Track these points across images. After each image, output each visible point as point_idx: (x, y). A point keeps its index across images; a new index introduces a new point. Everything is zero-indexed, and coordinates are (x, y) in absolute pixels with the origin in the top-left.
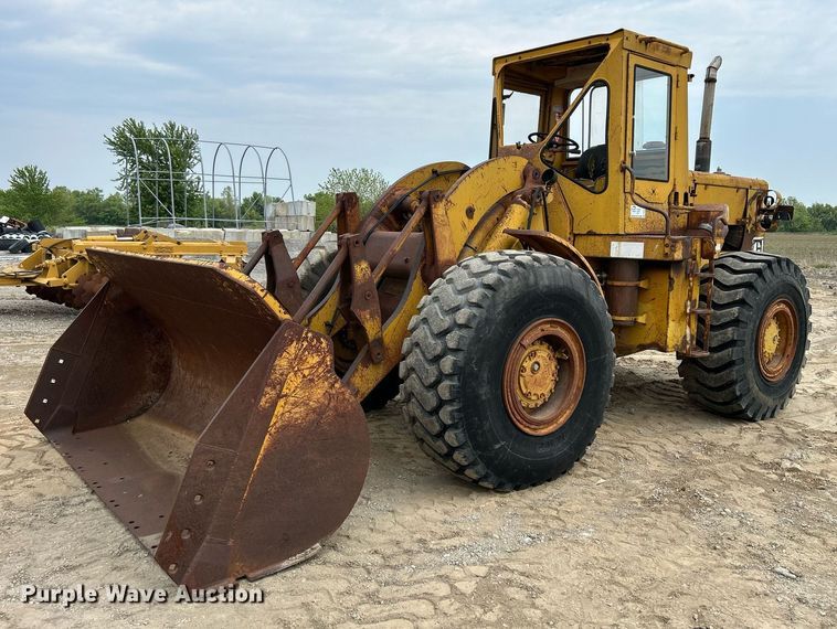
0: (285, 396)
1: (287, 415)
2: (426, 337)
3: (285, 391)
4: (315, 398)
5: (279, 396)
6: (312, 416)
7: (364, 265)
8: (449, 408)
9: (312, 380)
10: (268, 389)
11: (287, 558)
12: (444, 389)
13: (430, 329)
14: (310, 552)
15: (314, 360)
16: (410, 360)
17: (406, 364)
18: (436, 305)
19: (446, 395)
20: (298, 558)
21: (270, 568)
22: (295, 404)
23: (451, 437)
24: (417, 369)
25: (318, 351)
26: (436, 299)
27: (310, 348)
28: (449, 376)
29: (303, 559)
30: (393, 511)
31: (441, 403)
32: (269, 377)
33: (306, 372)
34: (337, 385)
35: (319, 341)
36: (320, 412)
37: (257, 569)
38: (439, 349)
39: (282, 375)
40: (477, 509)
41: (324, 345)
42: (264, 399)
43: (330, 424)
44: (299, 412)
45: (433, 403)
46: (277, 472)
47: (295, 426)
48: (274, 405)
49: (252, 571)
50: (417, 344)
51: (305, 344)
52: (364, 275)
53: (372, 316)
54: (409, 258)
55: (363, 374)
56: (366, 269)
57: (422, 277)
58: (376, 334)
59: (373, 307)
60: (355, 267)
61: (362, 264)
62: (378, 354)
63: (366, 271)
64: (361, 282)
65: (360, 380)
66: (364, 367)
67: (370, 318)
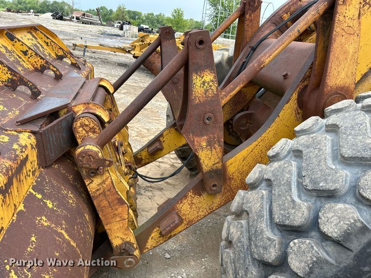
7: (209, 77)
26: (298, 154)
52: (206, 91)
53: (210, 144)
54: (289, 74)
55: (194, 201)
56: (211, 84)
57: (298, 102)
58: (214, 165)
59: (213, 134)
60: (194, 78)
61: (205, 76)
62: (214, 186)
63: (211, 86)
64: (200, 101)
65: (189, 207)
66: (195, 195)
67: (207, 146)
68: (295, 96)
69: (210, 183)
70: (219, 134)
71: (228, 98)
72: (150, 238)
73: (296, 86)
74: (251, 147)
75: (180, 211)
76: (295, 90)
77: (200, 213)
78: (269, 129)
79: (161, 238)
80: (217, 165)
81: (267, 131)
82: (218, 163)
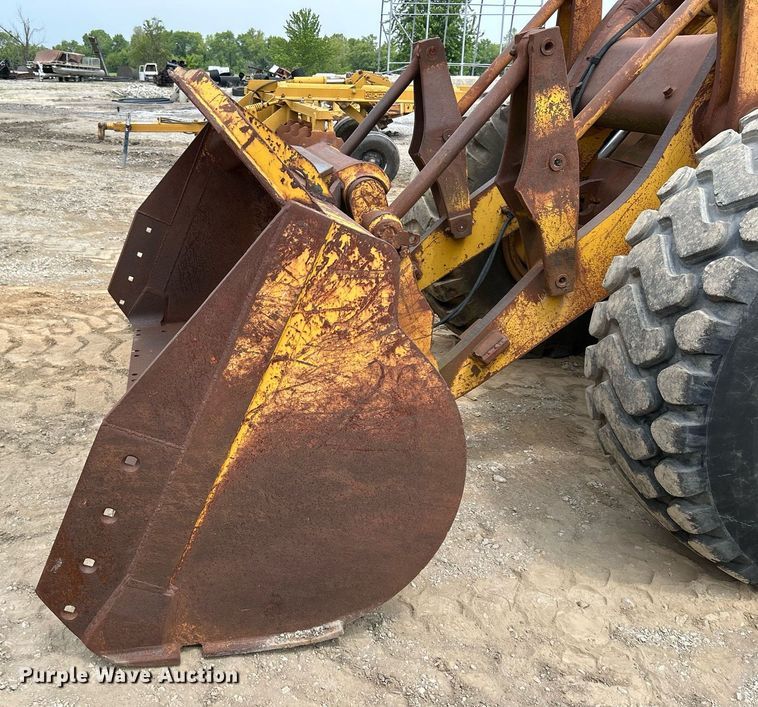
0: (285, 358)
1: (287, 394)
2: (658, 261)
3: (282, 349)
4: (348, 369)
5: (268, 359)
6: (343, 404)
7: (559, 95)
8: (677, 423)
9: (342, 335)
10: (243, 342)
11: (278, 631)
12: (673, 381)
13: (673, 245)
14: (320, 633)
15: (352, 293)
16: (615, 303)
17: (605, 310)
18: (701, 192)
19: (674, 394)
20: (298, 637)
21: (244, 642)
22: (304, 377)
23: (668, 476)
24: (624, 325)
25: (361, 275)
26: (705, 177)
27: (343, 267)
28: (693, 356)
29: (304, 641)
30: (519, 575)
31: (660, 407)
32: (246, 320)
33: (332, 318)
34: (399, 350)
35: (365, 252)
36: (359, 397)
37: (221, 638)
38: (681, 292)
39: (275, 317)
40: (698, 622)
41: (377, 264)
42: (234, 361)
43: (378, 424)
44: (311, 394)
45: (642, 401)
46: (262, 492)
47: (303, 417)
48: (257, 373)
49: (211, 640)
50: (636, 273)
51: (333, 257)
52: (555, 118)
53: (559, 204)
54: (674, 89)
55: (527, 312)
56: (561, 106)
57: (694, 130)
58: (563, 241)
59: (564, 186)
60: (537, 99)
61: (553, 95)
62: (562, 280)
63: (561, 110)
64: (544, 134)
65: (519, 322)
66: (529, 300)
67: (554, 208)
68: (688, 120)
69: (557, 274)
70: (573, 186)
71: (585, 128)
72: (457, 377)
73: (688, 104)
74: (619, 212)
75: (504, 329)
76: (688, 111)
77: (536, 334)
78: (648, 180)
79: (473, 379)
80: (568, 240)
81: (645, 184)
82: (570, 237)
